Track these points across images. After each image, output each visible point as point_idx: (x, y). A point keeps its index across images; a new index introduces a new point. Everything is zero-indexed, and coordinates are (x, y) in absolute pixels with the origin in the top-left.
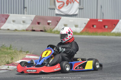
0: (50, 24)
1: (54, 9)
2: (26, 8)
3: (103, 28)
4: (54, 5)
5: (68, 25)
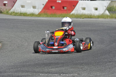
0: (6, 5)
3: (62, 9)
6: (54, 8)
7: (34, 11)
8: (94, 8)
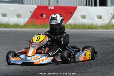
6: (44, 16)
7: (18, 21)
8: (97, 15)
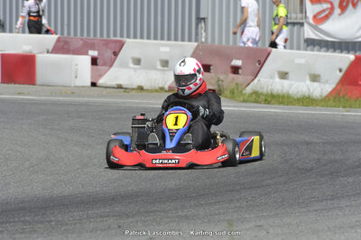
0: (240, 71)
1: (302, 24)
2: (204, 19)
4: (301, 12)
5: (290, 75)
